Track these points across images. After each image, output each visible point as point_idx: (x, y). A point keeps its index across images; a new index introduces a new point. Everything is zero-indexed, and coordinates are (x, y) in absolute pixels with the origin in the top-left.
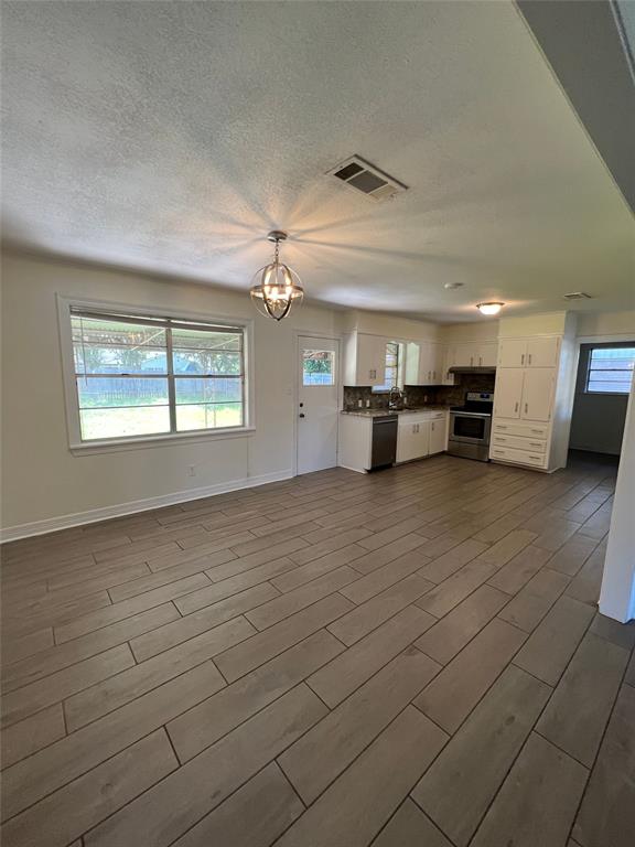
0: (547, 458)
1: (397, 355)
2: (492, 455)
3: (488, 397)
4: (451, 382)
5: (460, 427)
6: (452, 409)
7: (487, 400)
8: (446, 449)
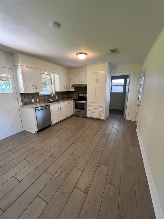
0: (104, 116)
1: (51, 79)
2: (87, 116)
3: (85, 95)
4: (73, 90)
5: (77, 106)
6: (74, 100)
7: (85, 96)
8: (73, 114)
